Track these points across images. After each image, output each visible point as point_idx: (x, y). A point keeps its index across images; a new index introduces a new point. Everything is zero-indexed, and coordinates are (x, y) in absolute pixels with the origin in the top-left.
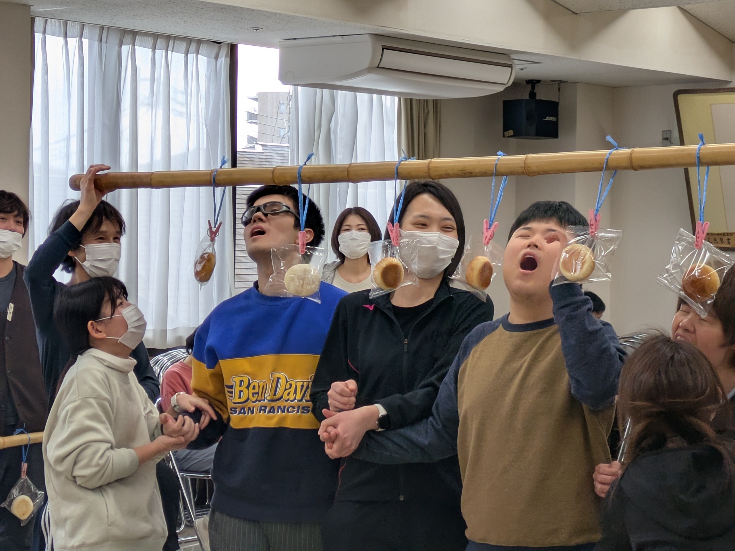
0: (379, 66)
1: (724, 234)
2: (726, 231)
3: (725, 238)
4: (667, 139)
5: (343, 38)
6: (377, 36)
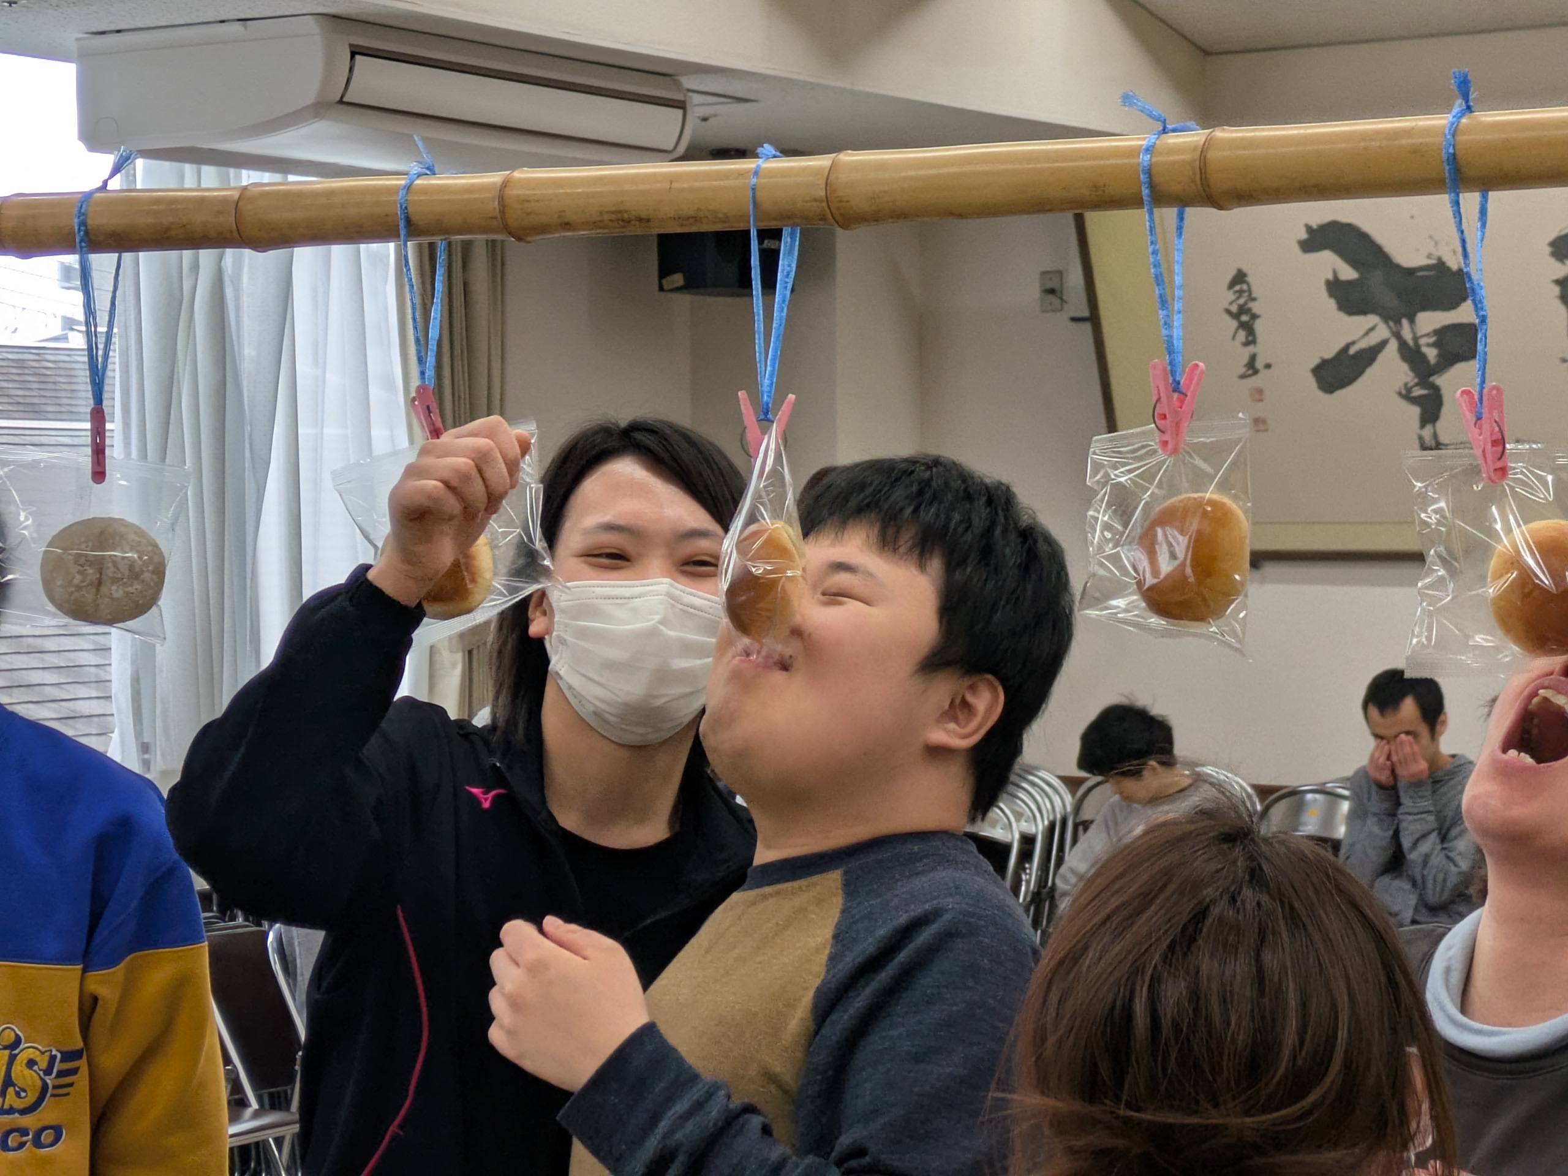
0: (345, 99)
4: (1051, 291)
5: (245, 27)
6: (336, 20)
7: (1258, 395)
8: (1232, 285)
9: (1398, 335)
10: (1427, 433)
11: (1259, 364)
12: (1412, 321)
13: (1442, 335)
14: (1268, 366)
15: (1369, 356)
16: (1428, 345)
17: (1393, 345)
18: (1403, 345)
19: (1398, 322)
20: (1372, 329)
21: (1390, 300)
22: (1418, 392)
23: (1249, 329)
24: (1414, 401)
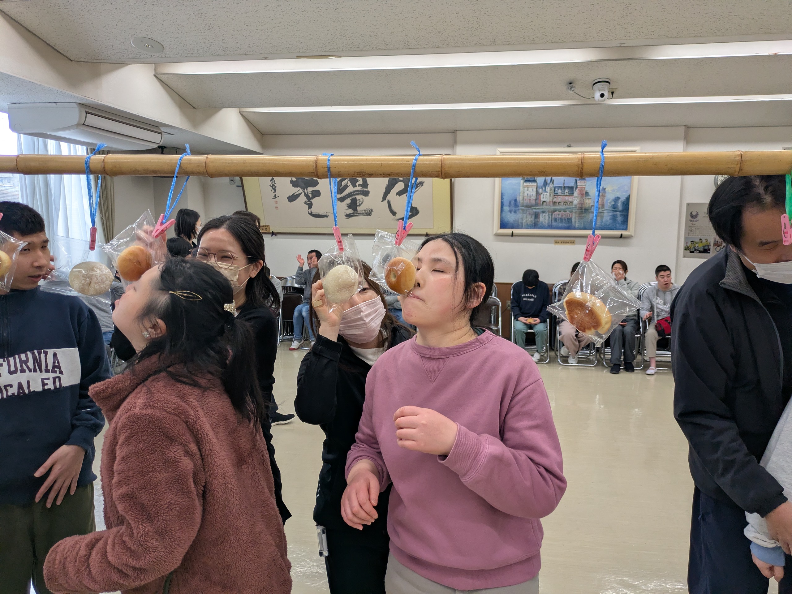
0: (84, 124)
1: (264, 226)
2: (264, 225)
3: (264, 228)
4: (232, 180)
5: (56, 105)
6: (82, 105)
7: (276, 202)
8: (271, 181)
9: (304, 192)
10: (310, 210)
11: (276, 196)
12: (307, 189)
13: (312, 191)
14: (278, 197)
15: (299, 195)
16: (310, 194)
17: (303, 193)
18: (305, 193)
19: (304, 189)
20: (299, 190)
21: (303, 185)
22: (308, 203)
23: (274, 189)
24: (307, 204)
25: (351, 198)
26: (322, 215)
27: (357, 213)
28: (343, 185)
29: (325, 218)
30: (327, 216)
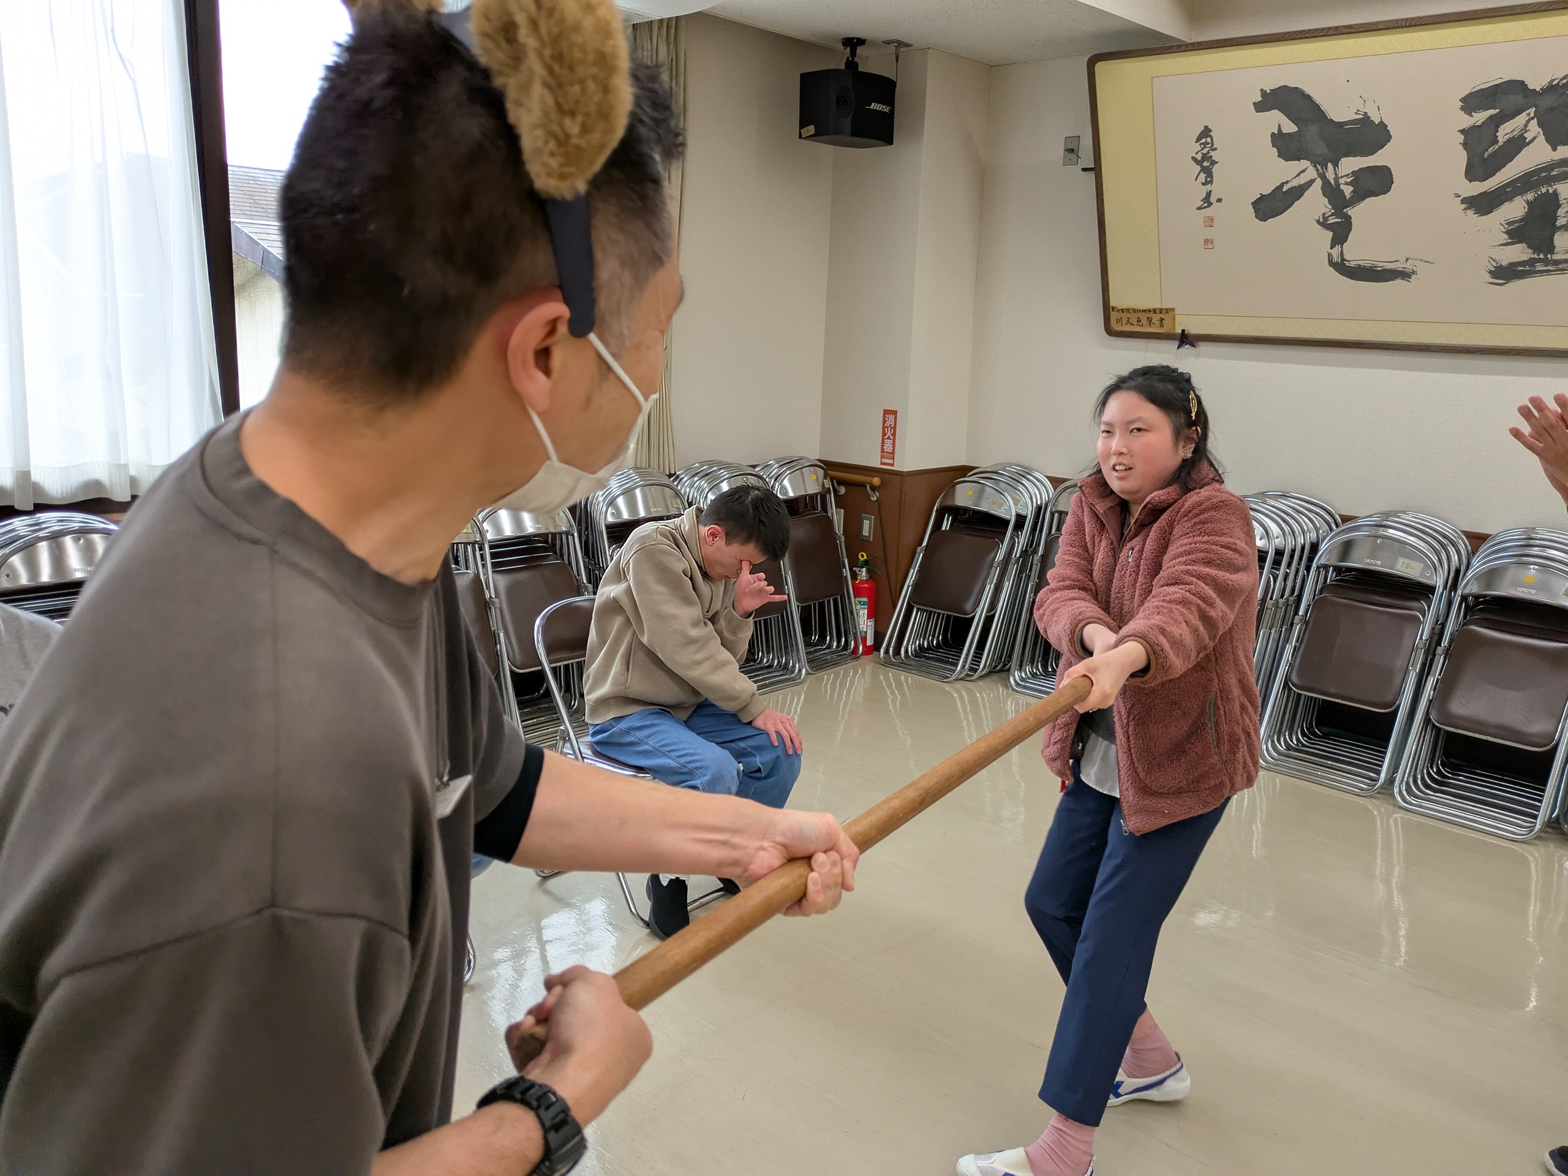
2: (1159, 306)
3: (1156, 318)
4: (1072, 151)
7: (1210, 222)
8: (1199, 139)
9: (1323, 177)
10: (1335, 252)
11: (1213, 199)
12: (1336, 165)
13: (1357, 174)
14: (1219, 200)
15: (1298, 192)
16: (1346, 184)
17: (1319, 183)
18: (1326, 184)
19: (1324, 165)
20: (1303, 171)
21: (1321, 148)
22: (1333, 220)
23: (1208, 172)
24: (1329, 227)
25: (1530, 196)
26: (1385, 271)
27: (1546, 262)
28: (1501, 139)
29: (1399, 282)
30: (1405, 275)
